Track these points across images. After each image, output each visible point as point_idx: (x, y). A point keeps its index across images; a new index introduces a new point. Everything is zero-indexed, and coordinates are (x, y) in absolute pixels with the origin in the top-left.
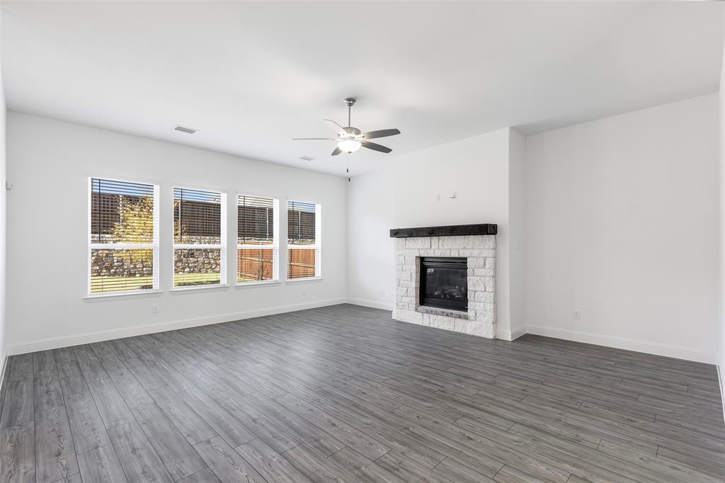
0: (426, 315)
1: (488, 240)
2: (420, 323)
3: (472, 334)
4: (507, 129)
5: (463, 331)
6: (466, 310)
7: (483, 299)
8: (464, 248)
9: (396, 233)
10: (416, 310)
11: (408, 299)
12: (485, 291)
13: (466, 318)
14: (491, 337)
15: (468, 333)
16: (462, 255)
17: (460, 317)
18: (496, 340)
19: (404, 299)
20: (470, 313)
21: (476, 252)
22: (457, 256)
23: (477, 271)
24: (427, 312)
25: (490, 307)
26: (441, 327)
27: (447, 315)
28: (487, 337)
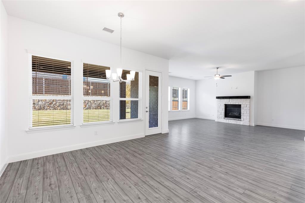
0: (227, 120)
1: (248, 100)
2: (225, 122)
3: (242, 124)
4: (254, 71)
5: (240, 124)
6: (241, 118)
7: (246, 115)
8: (240, 102)
9: (218, 98)
10: (224, 119)
11: (221, 116)
12: (247, 113)
13: (241, 120)
14: (248, 125)
15: (241, 124)
16: (239, 104)
17: (239, 120)
18: (249, 126)
19: (220, 116)
20: (242, 119)
21: (244, 103)
22: (238, 104)
23: (244, 108)
24: (228, 119)
25: (248, 117)
26: (232, 123)
27: (234, 120)
28: (247, 125)
